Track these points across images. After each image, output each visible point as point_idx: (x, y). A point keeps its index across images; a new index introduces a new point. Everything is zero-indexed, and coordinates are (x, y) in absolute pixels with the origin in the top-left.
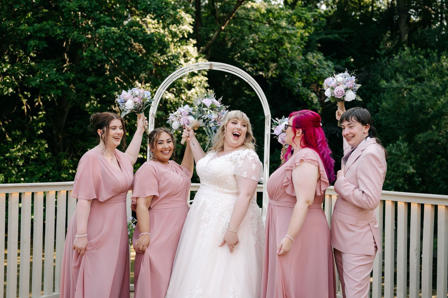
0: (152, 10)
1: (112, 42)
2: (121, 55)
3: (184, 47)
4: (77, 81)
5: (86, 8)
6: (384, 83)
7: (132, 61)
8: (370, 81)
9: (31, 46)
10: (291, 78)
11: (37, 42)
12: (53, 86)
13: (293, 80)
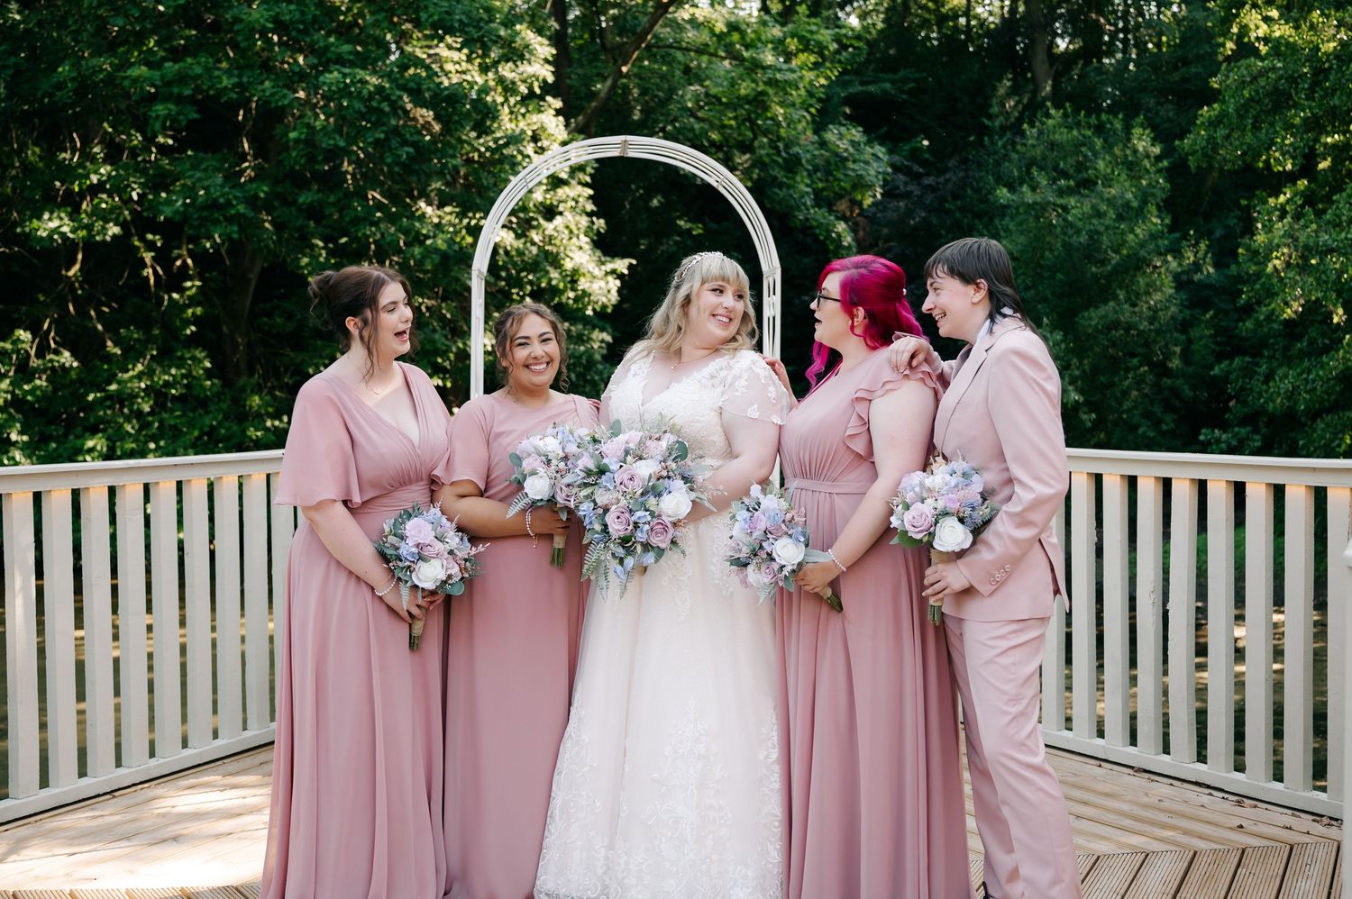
0: (456, 25)
1: (359, 106)
2: (382, 136)
3: (535, 118)
4: (276, 204)
5: (292, 22)
6: (1003, 194)
7: (411, 150)
8: (969, 192)
9: (158, 117)
10: (789, 187)
11: (172, 107)
12: (216, 215)
13: (791, 192)
